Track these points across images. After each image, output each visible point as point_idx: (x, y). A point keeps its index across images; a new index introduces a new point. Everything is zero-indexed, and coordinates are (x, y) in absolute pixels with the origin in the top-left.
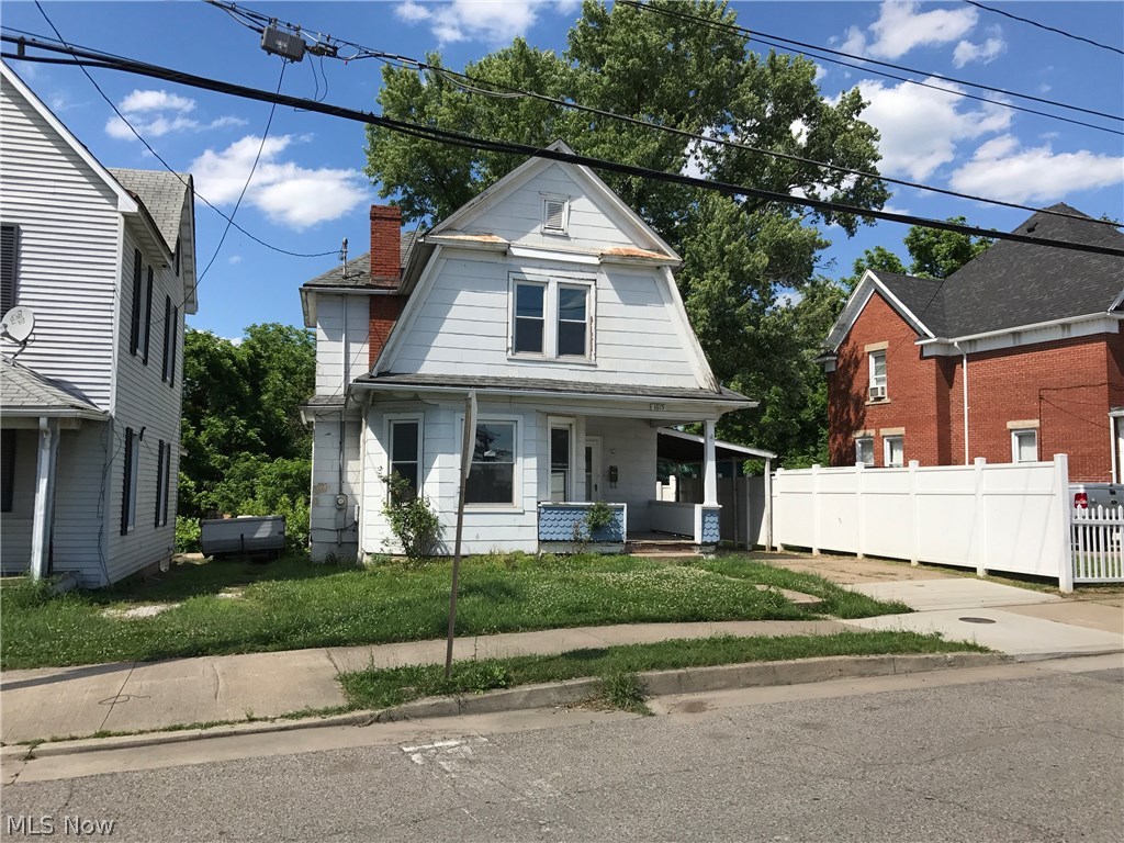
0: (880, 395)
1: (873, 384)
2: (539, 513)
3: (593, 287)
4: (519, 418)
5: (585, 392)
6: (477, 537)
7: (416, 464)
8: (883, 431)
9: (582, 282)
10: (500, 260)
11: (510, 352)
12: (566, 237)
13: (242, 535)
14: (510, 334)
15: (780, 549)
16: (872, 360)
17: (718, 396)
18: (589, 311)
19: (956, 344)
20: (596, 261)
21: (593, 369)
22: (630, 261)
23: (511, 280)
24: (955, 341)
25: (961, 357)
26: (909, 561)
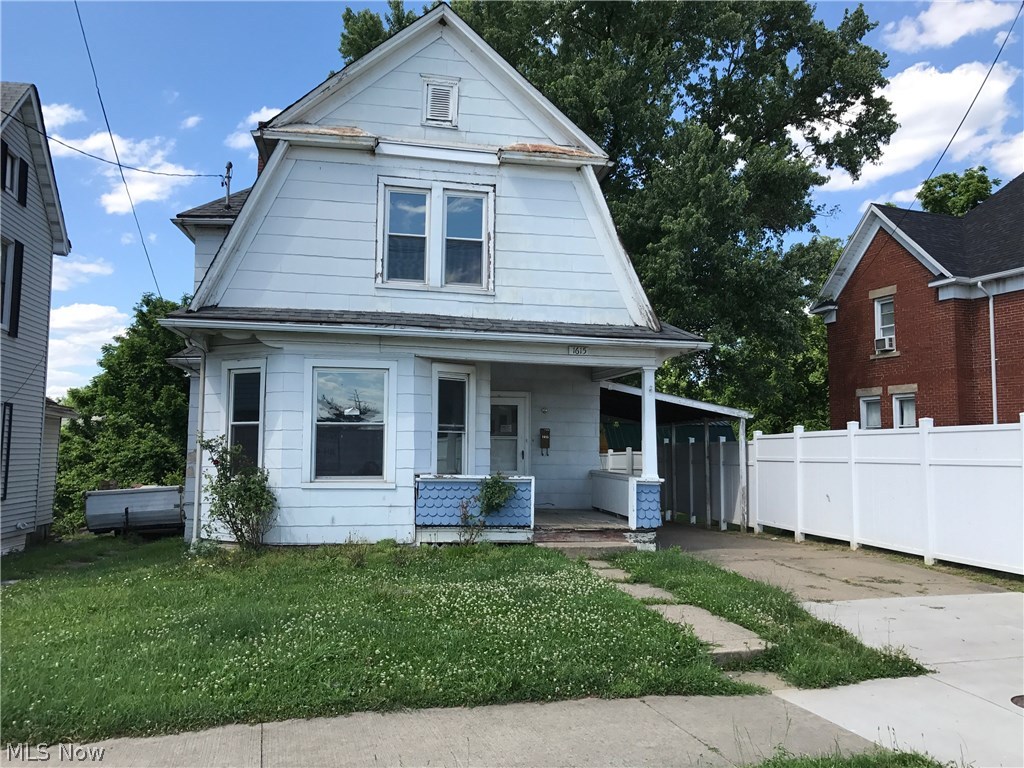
0: (887, 347)
1: (879, 335)
2: (417, 490)
3: (491, 195)
4: (392, 365)
5: (477, 330)
6: (333, 520)
7: (257, 426)
8: (891, 389)
9: (477, 188)
10: (366, 159)
11: (379, 279)
12: (455, 128)
13: (127, 509)
14: (380, 257)
16: (877, 307)
17: (658, 335)
18: (487, 226)
19: (979, 284)
20: (494, 160)
21: (491, 300)
22: (538, 159)
23: (381, 186)
24: (979, 280)
25: (987, 298)
26: (921, 558)
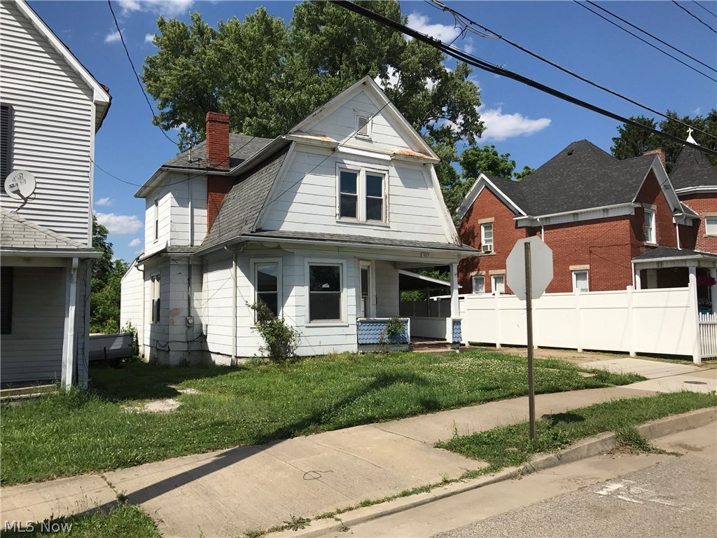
0: (489, 250)
1: (484, 243)
2: (358, 326)
3: (387, 175)
4: (344, 262)
5: (386, 245)
6: (320, 342)
7: (276, 295)
8: (491, 272)
9: (380, 172)
10: (329, 153)
11: (338, 217)
12: (370, 141)
13: (105, 348)
14: (338, 205)
15: (467, 345)
16: (483, 228)
17: (460, 248)
18: (384, 191)
19: (538, 220)
20: (388, 158)
21: (388, 229)
22: (410, 160)
23: (337, 168)
24: (538, 218)
25: (540, 227)
